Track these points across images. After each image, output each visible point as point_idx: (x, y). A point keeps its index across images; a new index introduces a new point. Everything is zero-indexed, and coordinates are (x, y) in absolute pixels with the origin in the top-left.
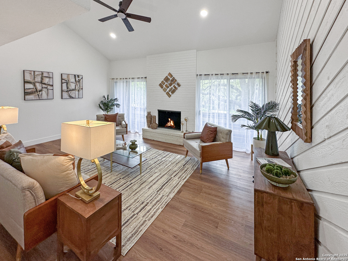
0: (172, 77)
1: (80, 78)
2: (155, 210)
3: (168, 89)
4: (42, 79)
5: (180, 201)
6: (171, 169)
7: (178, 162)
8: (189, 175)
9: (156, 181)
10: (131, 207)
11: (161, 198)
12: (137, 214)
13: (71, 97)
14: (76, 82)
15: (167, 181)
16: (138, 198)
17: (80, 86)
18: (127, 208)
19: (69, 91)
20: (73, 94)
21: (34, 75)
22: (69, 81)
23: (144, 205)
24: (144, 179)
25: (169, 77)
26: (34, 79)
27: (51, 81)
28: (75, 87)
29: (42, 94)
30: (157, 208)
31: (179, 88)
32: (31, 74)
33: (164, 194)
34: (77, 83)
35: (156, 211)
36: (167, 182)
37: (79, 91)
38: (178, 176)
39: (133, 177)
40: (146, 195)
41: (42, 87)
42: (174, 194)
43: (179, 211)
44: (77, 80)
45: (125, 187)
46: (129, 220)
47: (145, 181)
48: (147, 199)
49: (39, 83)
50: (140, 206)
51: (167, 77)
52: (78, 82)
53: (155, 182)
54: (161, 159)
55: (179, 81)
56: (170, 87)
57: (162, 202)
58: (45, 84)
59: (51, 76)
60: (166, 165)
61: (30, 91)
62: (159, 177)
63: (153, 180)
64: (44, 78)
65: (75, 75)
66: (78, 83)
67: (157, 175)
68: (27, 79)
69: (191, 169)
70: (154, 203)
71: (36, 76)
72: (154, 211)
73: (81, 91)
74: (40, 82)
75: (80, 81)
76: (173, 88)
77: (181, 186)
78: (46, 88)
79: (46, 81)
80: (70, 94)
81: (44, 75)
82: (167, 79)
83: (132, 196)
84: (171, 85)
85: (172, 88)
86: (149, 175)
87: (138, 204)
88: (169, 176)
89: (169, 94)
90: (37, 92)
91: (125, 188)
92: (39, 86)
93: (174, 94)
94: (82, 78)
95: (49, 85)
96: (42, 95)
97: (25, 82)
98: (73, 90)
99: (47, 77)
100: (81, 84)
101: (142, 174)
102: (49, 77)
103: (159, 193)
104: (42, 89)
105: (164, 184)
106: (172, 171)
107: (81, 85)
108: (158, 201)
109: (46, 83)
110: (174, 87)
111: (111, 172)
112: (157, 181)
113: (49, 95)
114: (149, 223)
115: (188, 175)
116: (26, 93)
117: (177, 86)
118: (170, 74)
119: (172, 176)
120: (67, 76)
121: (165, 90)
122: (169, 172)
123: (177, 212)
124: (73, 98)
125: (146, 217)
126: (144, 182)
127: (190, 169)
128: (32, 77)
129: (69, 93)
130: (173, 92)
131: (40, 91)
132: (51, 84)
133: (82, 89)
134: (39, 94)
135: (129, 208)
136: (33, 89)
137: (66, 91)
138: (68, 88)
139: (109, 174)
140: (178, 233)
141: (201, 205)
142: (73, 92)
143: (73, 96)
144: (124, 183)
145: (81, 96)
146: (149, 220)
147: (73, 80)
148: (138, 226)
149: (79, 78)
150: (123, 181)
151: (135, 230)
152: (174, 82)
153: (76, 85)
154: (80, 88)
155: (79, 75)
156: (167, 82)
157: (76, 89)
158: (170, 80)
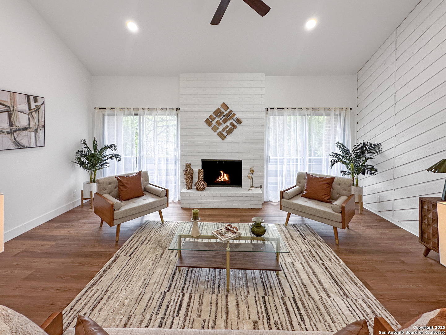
0: (228, 111)
1: (39, 103)
3: (221, 129)
13: (18, 146)
14: (32, 111)
17: (39, 120)
19: (14, 132)
20: (25, 138)
22: (13, 107)
25: (223, 110)
28: (28, 123)
31: (239, 127)
34: (33, 114)
37: (36, 130)
44: (33, 107)
47: (303, 285)
51: (219, 109)
52: (36, 111)
55: (239, 115)
56: (224, 125)
65: (28, 96)
66: (36, 113)
73: (41, 132)
75: (39, 109)
76: (230, 126)
80: (17, 139)
82: (218, 112)
84: (225, 121)
85: (227, 126)
88: (317, 263)
89: (223, 134)
93: (231, 134)
94: (43, 103)
98: (24, 129)
100: (42, 116)
107: (42, 119)
110: (232, 125)
111: (228, 291)
117: (236, 124)
118: (225, 106)
120: (9, 96)
121: (215, 129)
124: (24, 147)
126: (306, 288)
129: (16, 136)
130: (229, 132)
133: (44, 126)
137: (8, 133)
138: (11, 125)
142: (24, 133)
143: (24, 142)
144: (282, 306)
145: (41, 142)
147: (24, 107)
149: (36, 104)
150: (275, 301)
152: (232, 117)
153: (31, 118)
154: (38, 125)
155: (36, 96)
156: (218, 117)
157: (31, 126)
158: (224, 115)
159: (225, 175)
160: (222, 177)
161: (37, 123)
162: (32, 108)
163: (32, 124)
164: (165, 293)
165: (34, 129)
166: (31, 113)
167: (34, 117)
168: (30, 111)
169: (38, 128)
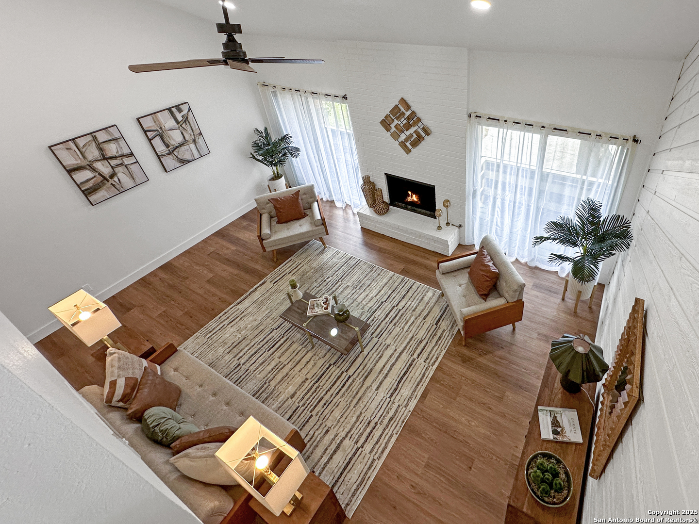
0: (410, 111)
1: (185, 112)
2: (387, 438)
3: (403, 137)
4: (101, 150)
5: (423, 417)
6: (414, 335)
7: (427, 311)
8: (444, 352)
9: (388, 369)
10: (352, 433)
11: (396, 411)
12: (362, 447)
13: (183, 162)
14: (181, 123)
15: (405, 369)
16: (361, 413)
17: (192, 129)
18: (346, 436)
19: (173, 151)
20: (186, 152)
21: (77, 148)
22: (161, 128)
23: (371, 429)
24: (368, 365)
25: (402, 109)
26: (84, 157)
27: (122, 145)
28: (182, 138)
29: (119, 180)
30: (389, 434)
31: (427, 138)
32: (70, 149)
33: (400, 403)
34: (184, 126)
35: (389, 441)
36: (406, 371)
37: (194, 141)
38: (425, 355)
39: (350, 360)
40: (373, 406)
41: (112, 167)
42: (416, 401)
43: (422, 439)
44: (180, 119)
45: (340, 387)
46: (351, 459)
47: (371, 370)
48: (375, 414)
49: (99, 160)
50: (365, 430)
51: (396, 106)
52: (185, 121)
53: (386, 372)
54: (397, 305)
55: (427, 120)
56: (407, 133)
57: (397, 420)
58: (112, 158)
59: (117, 135)
60: (406, 323)
61: (91, 185)
62: (393, 360)
63: (384, 366)
64: (105, 146)
65: (169, 109)
66: (186, 123)
67: (389, 352)
68: (69, 163)
69: (448, 333)
70: (386, 422)
71: (84, 150)
72: (385, 441)
73: (200, 141)
74: (100, 158)
75: (187, 118)
76: (415, 136)
77: (428, 380)
78: (121, 164)
79: (112, 149)
80: (179, 157)
81: (101, 139)
82: (396, 112)
83: (352, 407)
84: (408, 127)
85: (411, 135)
86: (377, 353)
87: (362, 426)
88: (410, 356)
89: (406, 146)
90: (108, 181)
91: (340, 389)
92: (104, 168)
93: (417, 148)
94: (190, 109)
95: (123, 156)
96: (120, 182)
97: (71, 171)
98: (181, 145)
99: (109, 140)
100: (194, 124)
101: (365, 352)
102: (114, 140)
103: (392, 399)
104: (115, 172)
105: (402, 378)
106: (416, 341)
107: (195, 127)
108: (391, 419)
109: (114, 154)
110: (417, 135)
111: (313, 348)
112: (391, 369)
113: (135, 176)
114: (379, 464)
115: (441, 351)
116: (87, 193)
117: (423, 134)
118: (404, 102)
119: (415, 356)
120: (152, 119)
121: (395, 136)
122: (411, 343)
123: (418, 439)
124: (189, 161)
125: (374, 453)
126: (369, 373)
127: (446, 333)
128: (78, 155)
129: (176, 154)
130: (415, 144)
131: (112, 177)
132: (126, 151)
133: (201, 134)
134: (114, 183)
135: (349, 435)
136: (95, 179)
137: (168, 154)
138: (167, 146)
139: (310, 355)
140: (417, 480)
141: (454, 424)
142: (183, 148)
143: (187, 157)
144: (336, 377)
145: (204, 151)
146: (379, 459)
147: (172, 123)
148: (364, 471)
149: (182, 114)
150: (335, 371)
151: (360, 478)
152: (415, 124)
153: (183, 132)
154: (194, 135)
155: (178, 106)
156: (398, 118)
157: (187, 139)
158: (406, 117)
159: (414, 196)
160: (410, 198)
161: (192, 133)
162: (179, 121)
163: (187, 138)
164: (274, 330)
165: (191, 141)
166: (181, 126)
167: (186, 128)
168: (179, 125)
169: (195, 137)
